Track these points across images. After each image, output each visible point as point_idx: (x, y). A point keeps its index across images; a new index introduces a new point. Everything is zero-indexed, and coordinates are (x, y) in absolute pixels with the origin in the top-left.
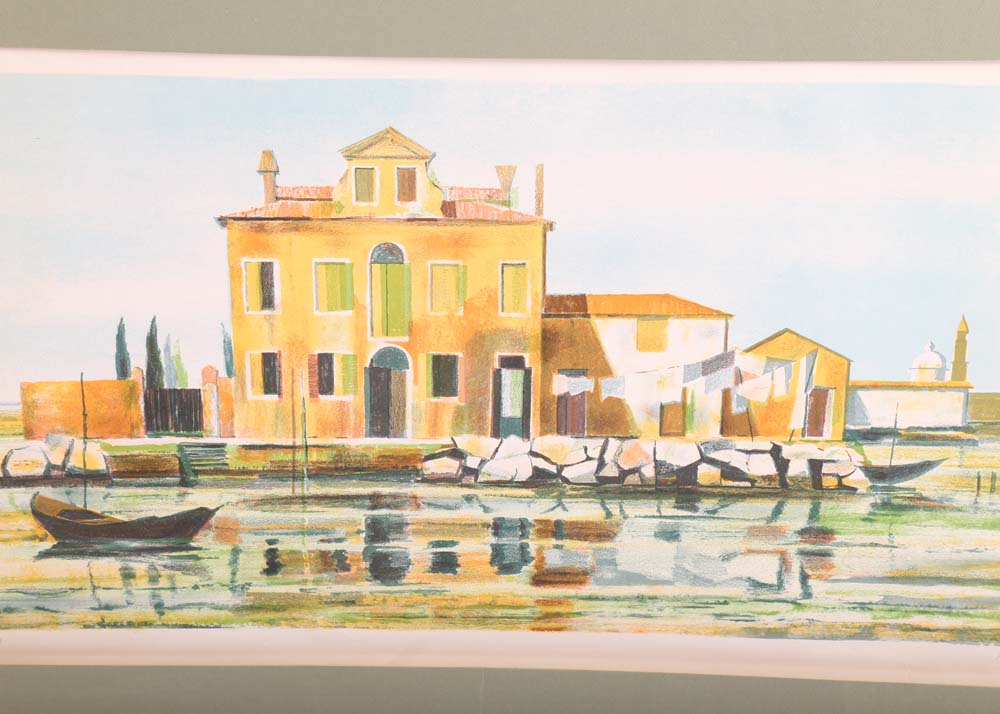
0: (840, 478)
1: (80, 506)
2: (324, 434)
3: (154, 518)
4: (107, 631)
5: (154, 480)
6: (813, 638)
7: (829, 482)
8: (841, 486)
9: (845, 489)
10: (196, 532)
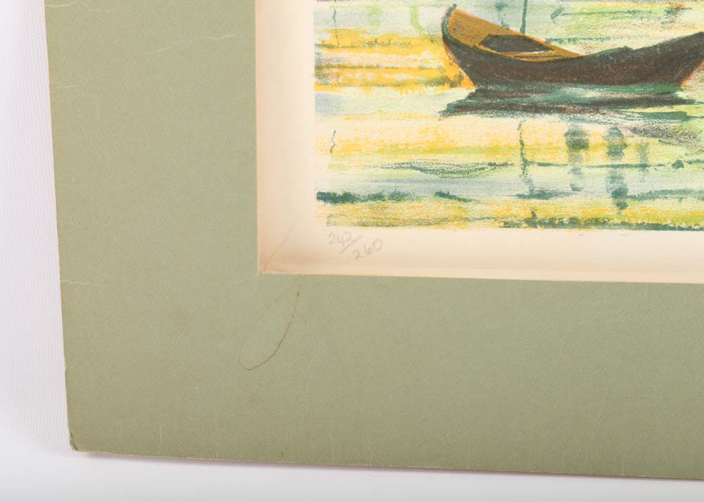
1: (515, 29)
3: (626, 51)
4: (539, 232)
10: (687, 74)
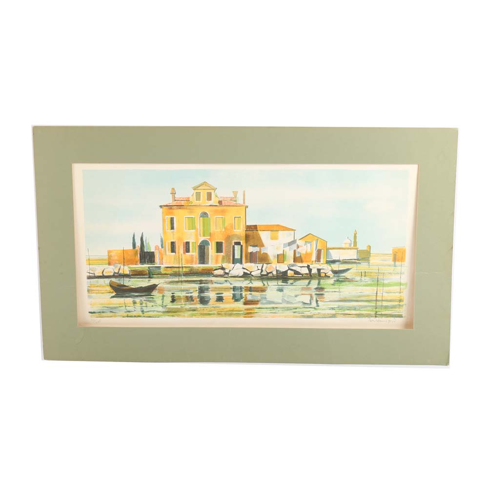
0: (325, 274)
1: (122, 284)
2: (187, 264)
3: (142, 287)
4: (129, 318)
5: (141, 277)
6: (320, 318)
7: (323, 275)
8: (326, 276)
9: (327, 277)
10: (152, 291)
